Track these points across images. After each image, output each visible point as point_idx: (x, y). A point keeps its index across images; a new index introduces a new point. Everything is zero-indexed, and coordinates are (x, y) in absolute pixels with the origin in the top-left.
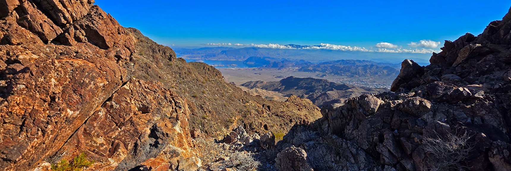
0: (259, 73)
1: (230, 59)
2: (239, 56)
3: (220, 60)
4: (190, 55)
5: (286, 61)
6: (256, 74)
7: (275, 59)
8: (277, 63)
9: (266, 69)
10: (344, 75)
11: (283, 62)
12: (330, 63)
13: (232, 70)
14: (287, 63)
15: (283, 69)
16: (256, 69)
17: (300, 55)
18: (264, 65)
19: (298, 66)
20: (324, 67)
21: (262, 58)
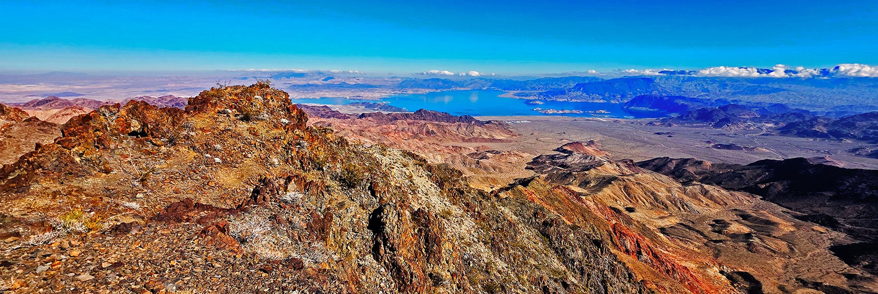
0: (668, 133)
1: (593, 99)
3: (573, 100)
4: (519, 91)
5: (736, 106)
6: (658, 134)
7: (700, 102)
8: (709, 111)
9: (682, 124)
11: (724, 109)
13: (600, 121)
14: (735, 112)
15: (728, 126)
16: (656, 122)
17: (769, 92)
18: (674, 115)
19: (773, 122)
20: (871, 128)
21: (667, 98)
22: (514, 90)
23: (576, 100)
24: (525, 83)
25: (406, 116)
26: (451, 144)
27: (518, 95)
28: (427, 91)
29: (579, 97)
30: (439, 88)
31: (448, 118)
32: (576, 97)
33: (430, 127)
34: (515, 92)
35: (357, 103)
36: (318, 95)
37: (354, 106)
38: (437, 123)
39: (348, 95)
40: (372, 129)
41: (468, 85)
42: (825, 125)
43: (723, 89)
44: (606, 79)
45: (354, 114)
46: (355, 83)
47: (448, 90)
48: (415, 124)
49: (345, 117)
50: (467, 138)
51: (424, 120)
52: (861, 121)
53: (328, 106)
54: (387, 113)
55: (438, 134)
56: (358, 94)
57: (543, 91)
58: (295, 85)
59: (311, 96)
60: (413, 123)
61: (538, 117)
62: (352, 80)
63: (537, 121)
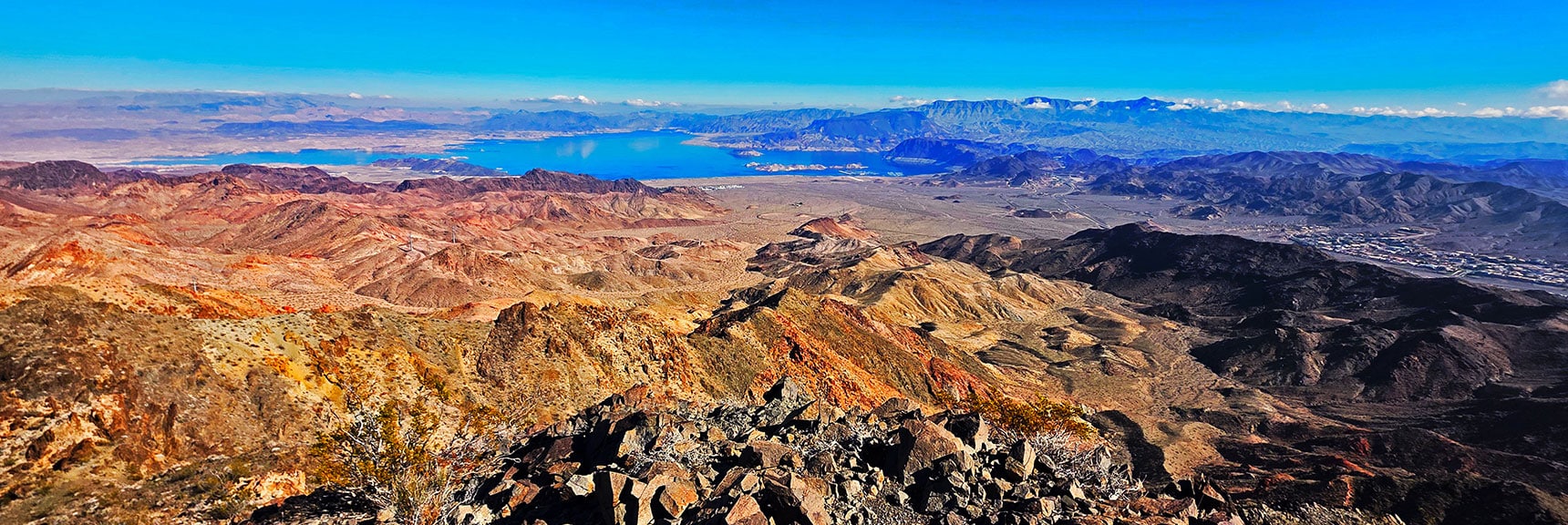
0: (953, 197)
1: (840, 145)
2: (867, 137)
3: (810, 148)
4: (718, 134)
5: (1035, 153)
6: (940, 198)
7: (988, 147)
8: (1000, 160)
9: (970, 182)
10: (1290, 211)
11: (1019, 157)
12: (1207, 162)
13: (853, 182)
14: (1036, 161)
15: (1029, 182)
16: (935, 180)
17: (1071, 133)
18: (958, 169)
19: (1081, 175)
20: (1189, 179)
21: (946, 143)
22: (710, 132)
23: (813, 149)
24: (729, 119)
25: (505, 183)
26: (602, 233)
27: (718, 140)
28: (546, 135)
29: (816, 142)
30: (571, 129)
31: (593, 184)
32: (813, 144)
33: (557, 203)
34: (712, 135)
35: (392, 161)
36: (294, 144)
37: (384, 166)
38: (570, 194)
39: (369, 144)
40: (429, 213)
41: (626, 123)
42: (1141, 177)
43: (1017, 128)
44: (857, 113)
45: (384, 184)
46: (384, 120)
47: (587, 132)
48: (525, 199)
49: (362, 189)
50: (631, 221)
51: (542, 189)
52: (1178, 170)
53: (320, 167)
54: (463, 178)
55: (575, 215)
56: (394, 141)
57: (759, 134)
58: (231, 126)
59: (276, 147)
60: (520, 197)
61: (756, 179)
62: (376, 113)
63: (755, 185)
